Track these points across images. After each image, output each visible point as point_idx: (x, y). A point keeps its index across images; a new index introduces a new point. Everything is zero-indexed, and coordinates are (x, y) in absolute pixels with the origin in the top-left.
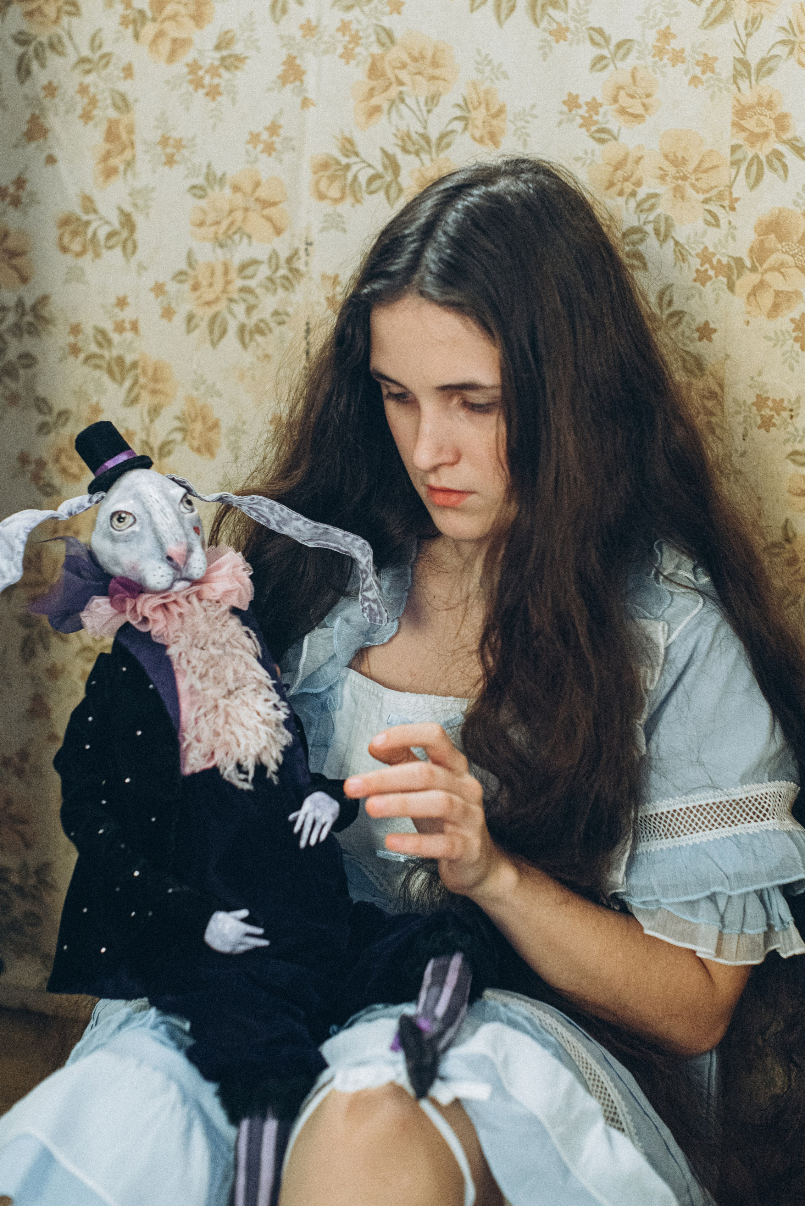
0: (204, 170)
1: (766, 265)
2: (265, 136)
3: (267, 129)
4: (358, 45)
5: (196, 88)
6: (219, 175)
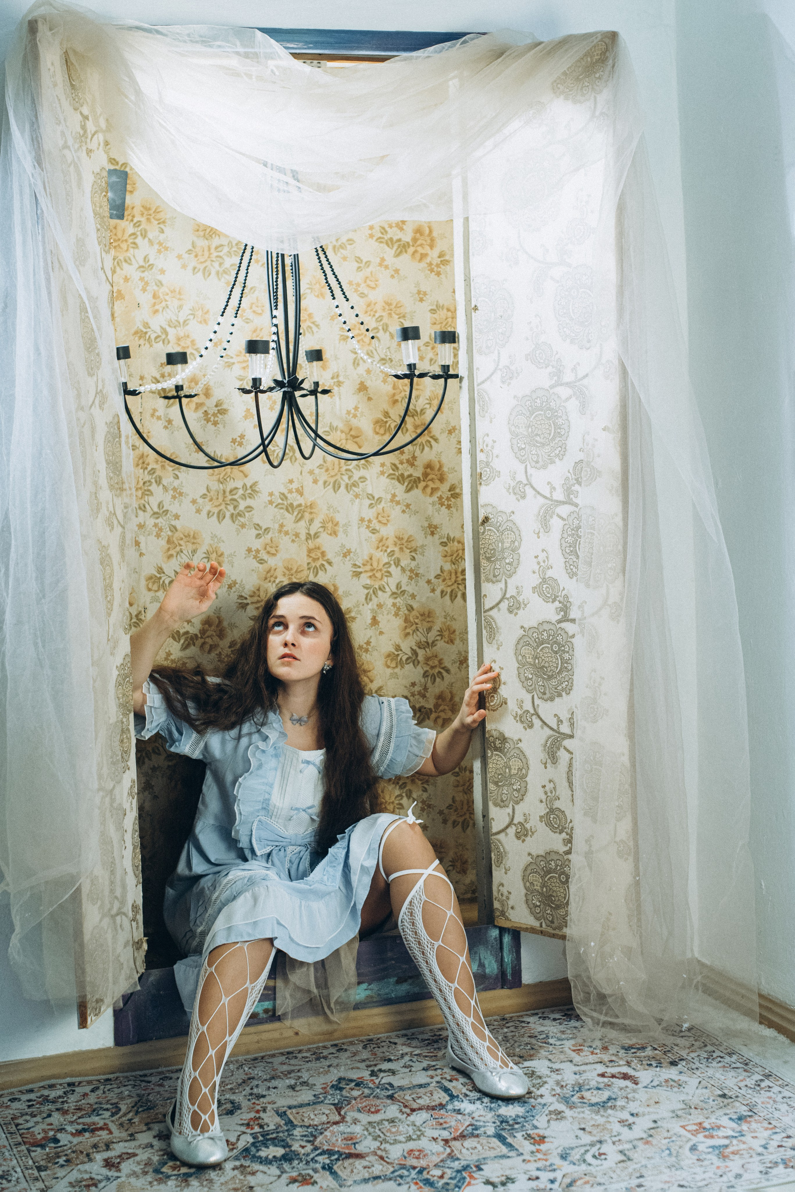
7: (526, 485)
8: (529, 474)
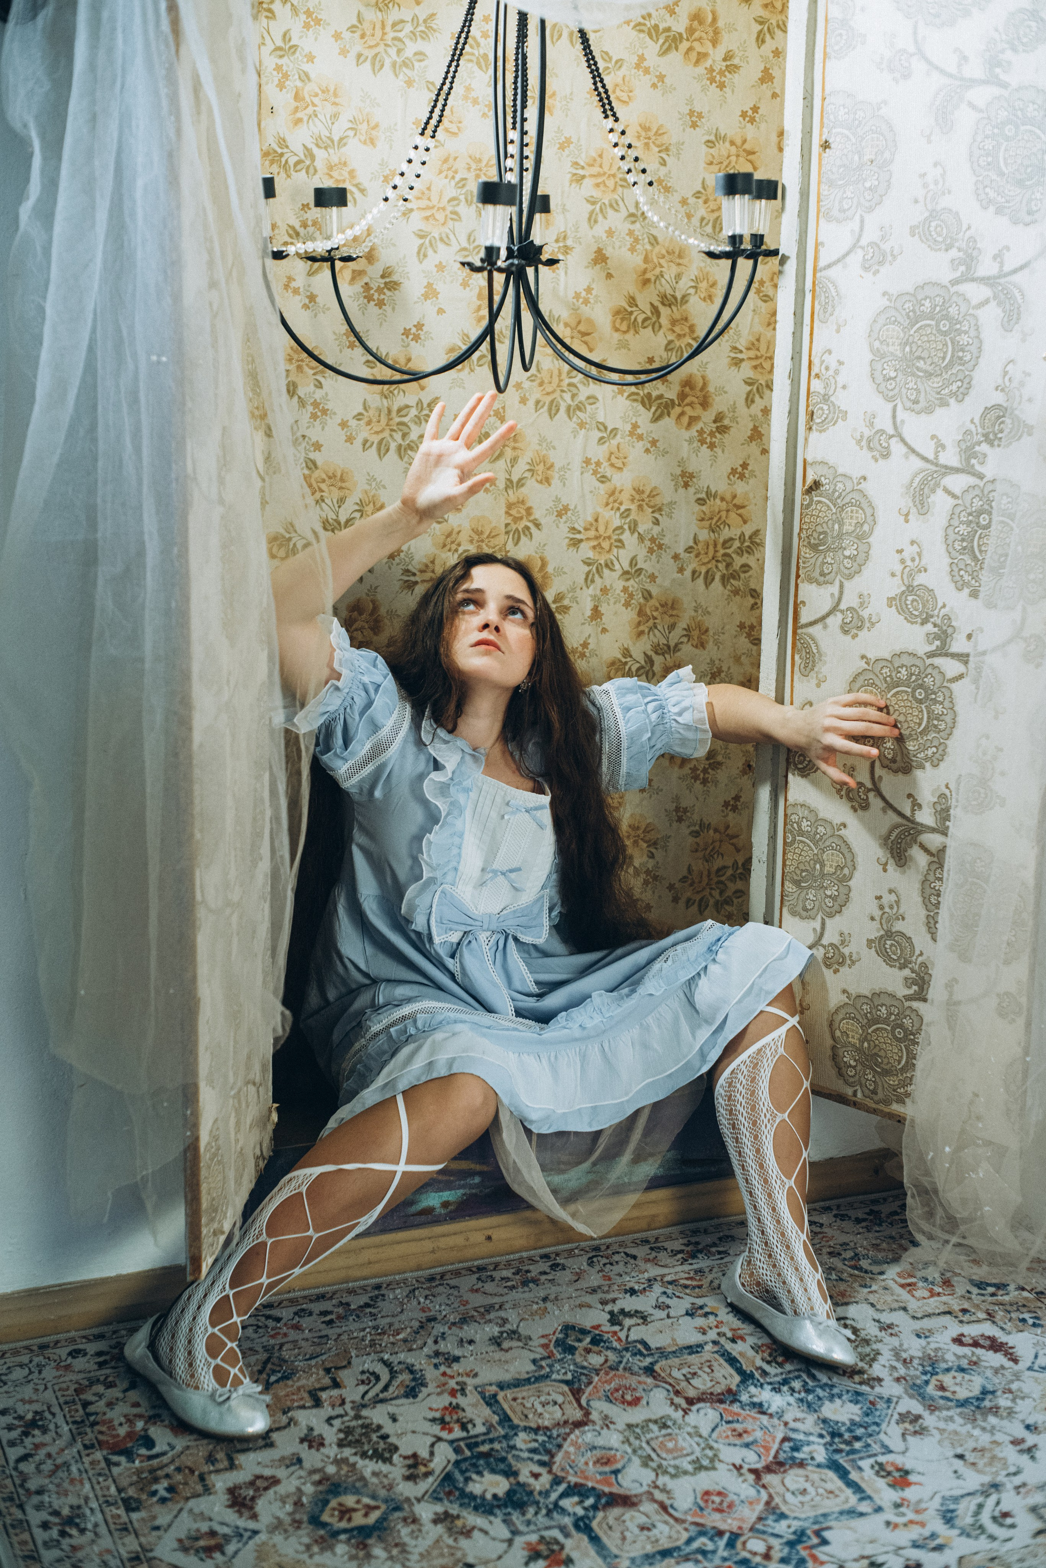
7: (891, 437)
8: (898, 420)
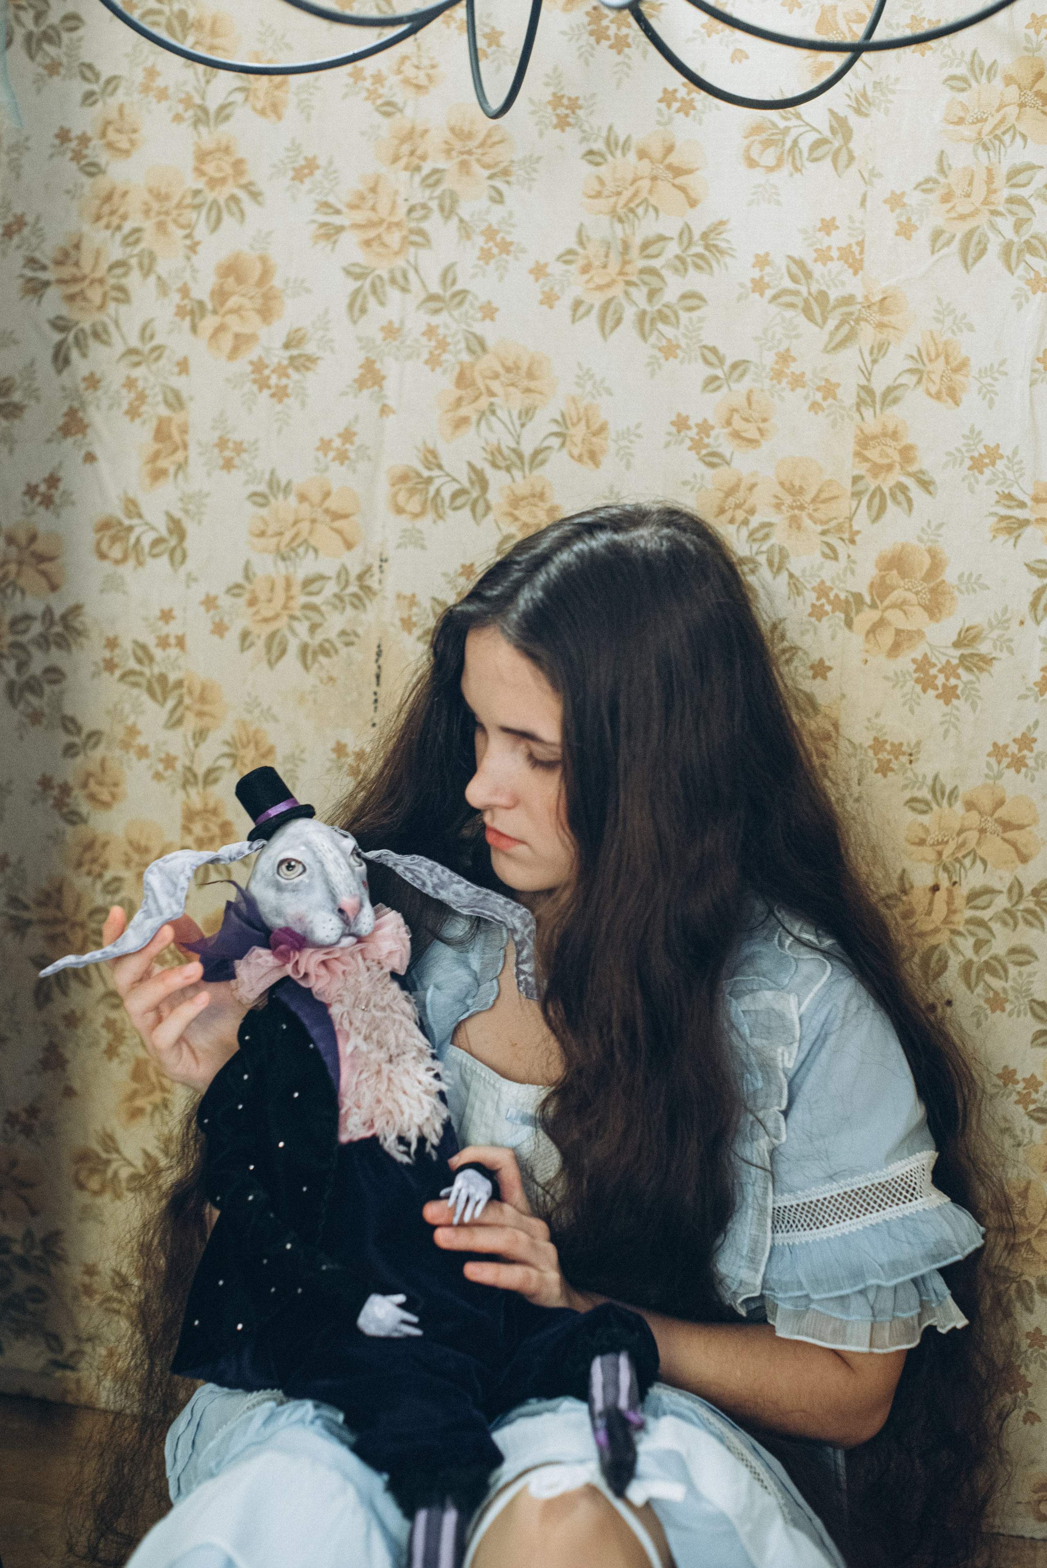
0: (267, 476)
1: (887, 602)
2: (337, 443)
3: (340, 435)
4: (444, 351)
5: (261, 389)
6: (283, 483)
